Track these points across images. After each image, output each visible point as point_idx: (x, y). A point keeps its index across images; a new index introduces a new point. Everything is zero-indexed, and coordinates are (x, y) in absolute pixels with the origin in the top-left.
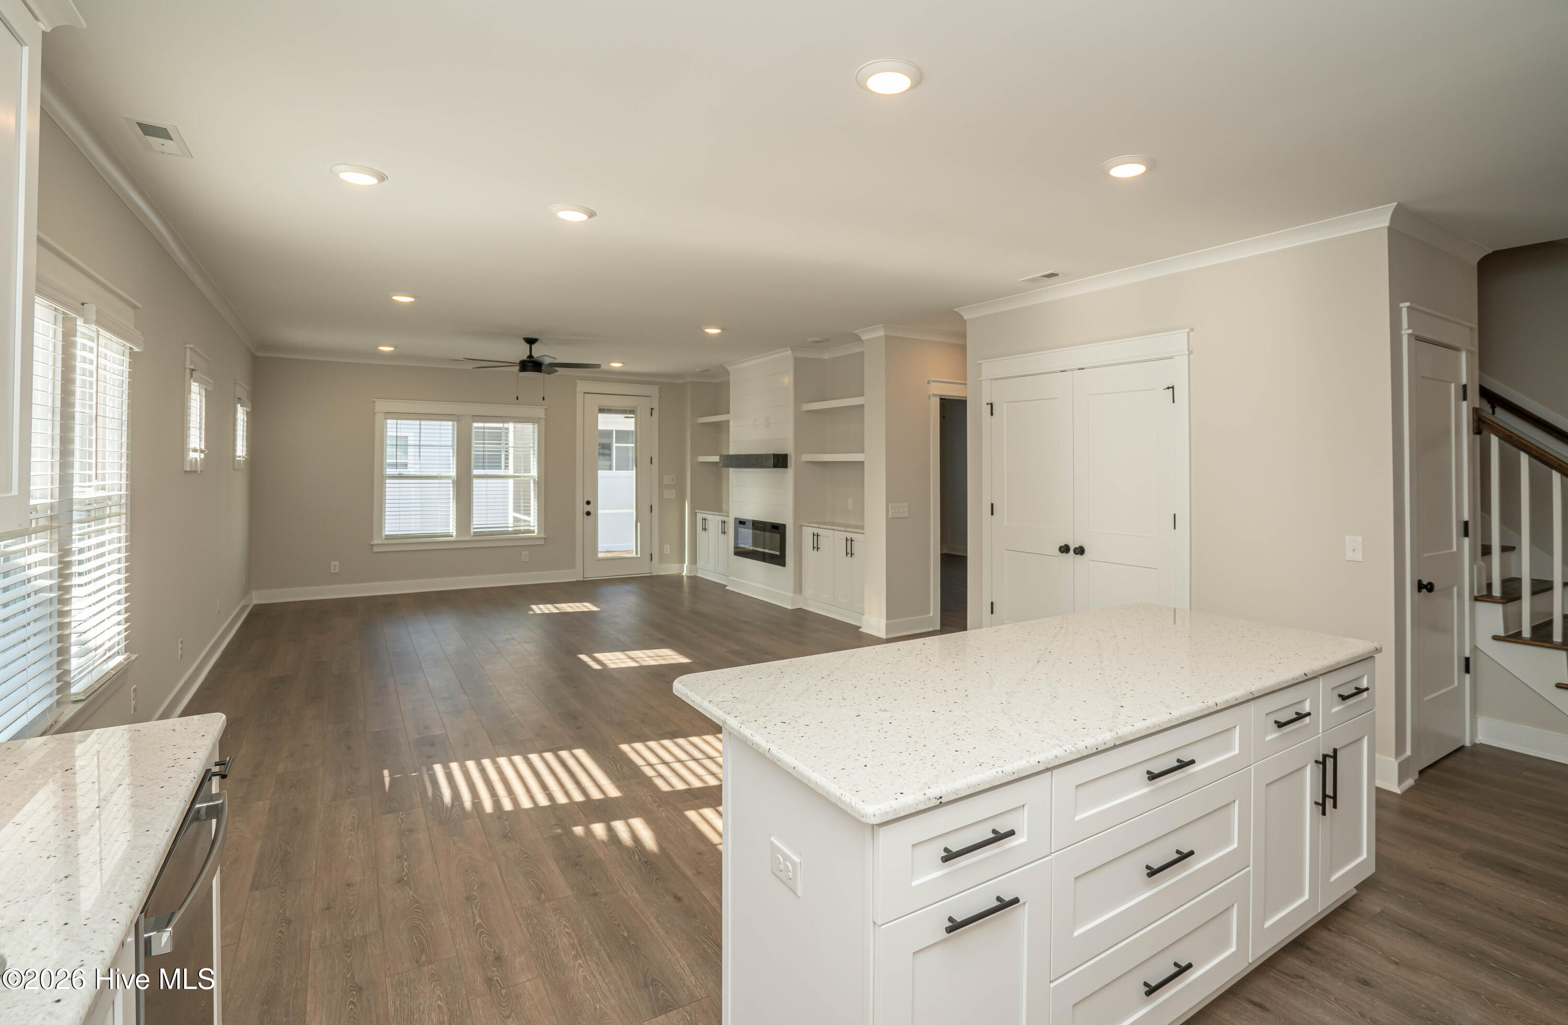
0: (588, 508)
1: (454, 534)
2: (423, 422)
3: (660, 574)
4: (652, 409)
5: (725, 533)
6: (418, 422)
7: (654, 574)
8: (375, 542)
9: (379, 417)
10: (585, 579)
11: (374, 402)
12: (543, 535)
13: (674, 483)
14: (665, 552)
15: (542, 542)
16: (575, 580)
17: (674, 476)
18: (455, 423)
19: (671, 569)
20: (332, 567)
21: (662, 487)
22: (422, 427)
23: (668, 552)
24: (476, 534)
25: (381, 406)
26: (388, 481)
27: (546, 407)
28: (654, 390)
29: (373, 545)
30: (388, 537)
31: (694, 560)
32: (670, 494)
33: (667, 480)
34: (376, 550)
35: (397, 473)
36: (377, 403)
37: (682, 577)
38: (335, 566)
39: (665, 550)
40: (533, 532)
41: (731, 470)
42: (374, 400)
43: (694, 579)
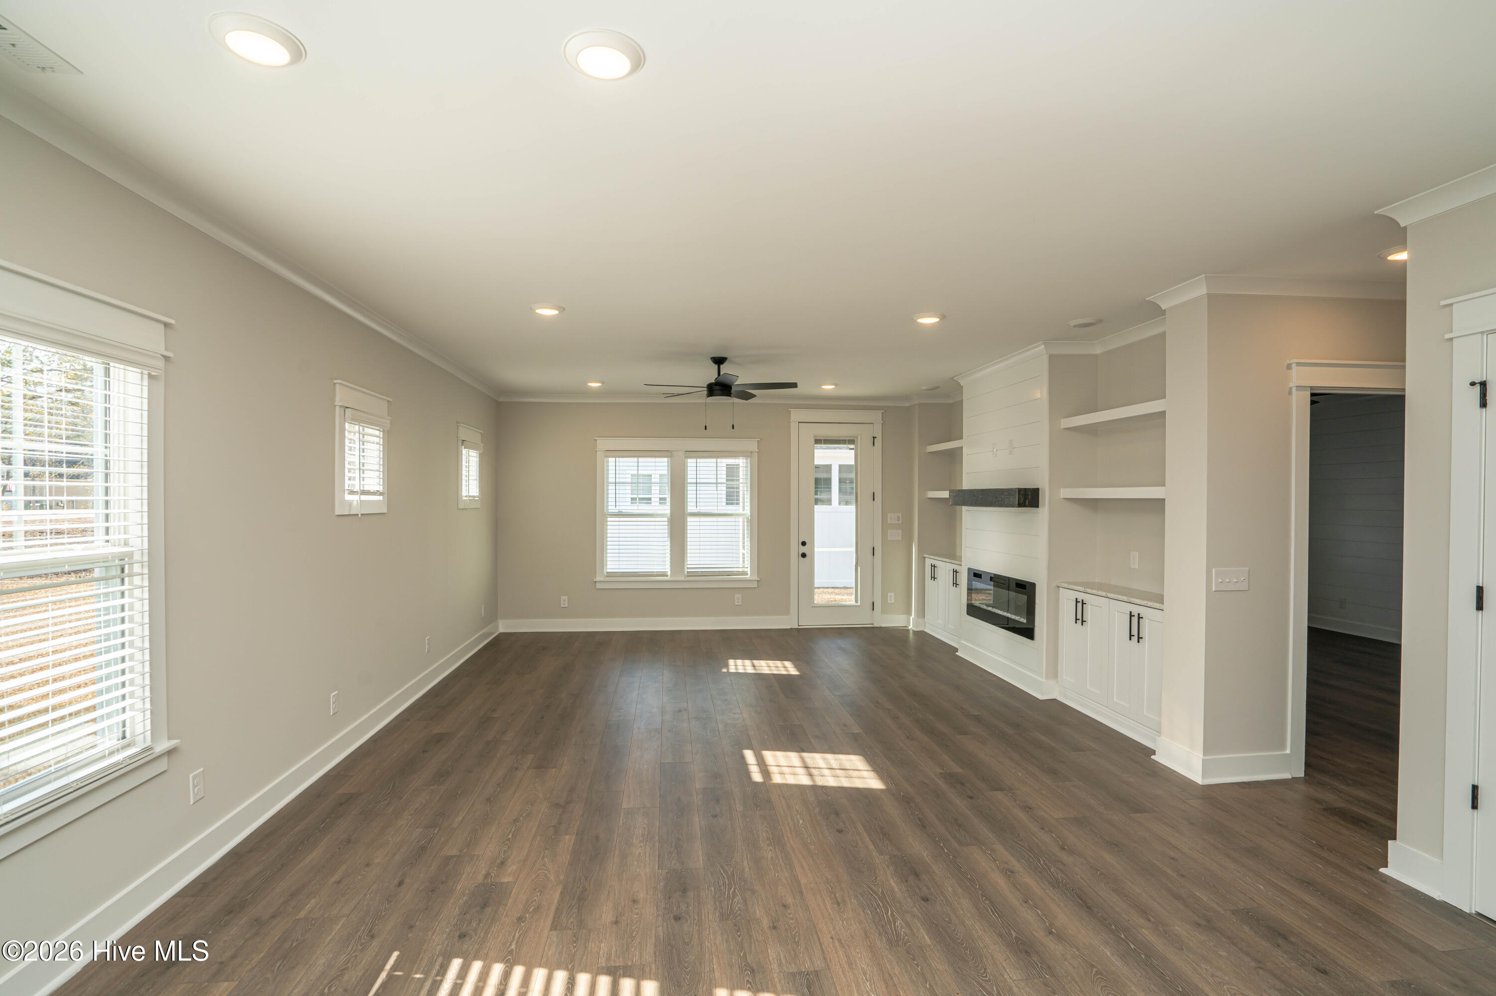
0: (803, 549)
1: (669, 574)
2: (641, 459)
3: (883, 625)
4: (874, 437)
5: (957, 585)
6: (635, 459)
7: (876, 625)
8: (598, 579)
9: (600, 455)
10: (799, 627)
11: (596, 440)
12: (756, 578)
13: (900, 522)
14: (889, 601)
15: (756, 586)
16: (789, 627)
17: (900, 515)
18: (669, 459)
19: (895, 621)
20: (562, 602)
21: (885, 527)
22: (640, 464)
23: (893, 601)
24: (690, 574)
25: (603, 444)
26: (609, 519)
27: (759, 440)
28: (876, 417)
29: (596, 582)
30: (610, 575)
31: (922, 613)
32: (895, 535)
33: (892, 518)
34: (599, 586)
35: (617, 512)
36: (598, 441)
37: (908, 630)
38: (564, 601)
39: (889, 598)
40: (745, 573)
41: (964, 508)
42: (597, 438)
43: (921, 635)
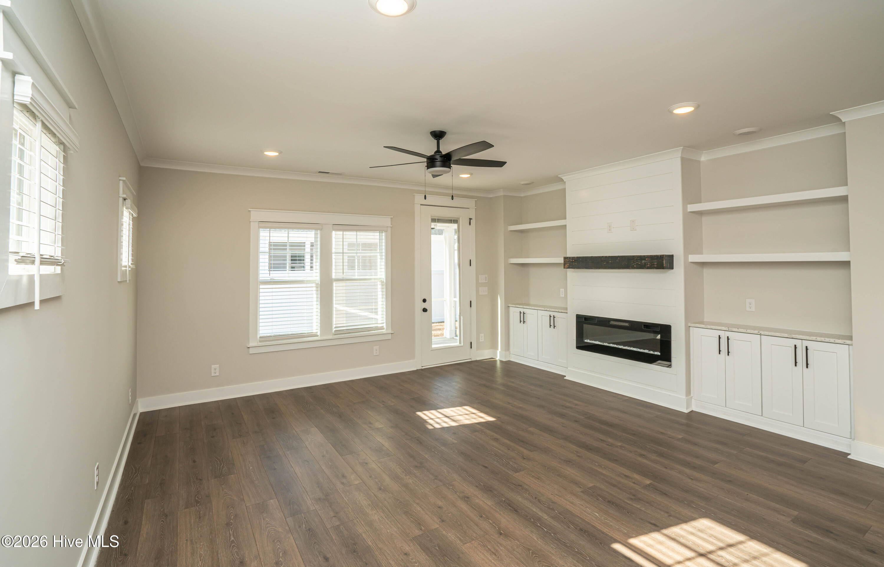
0: (425, 305)
1: (319, 334)
2: (291, 231)
3: (478, 359)
4: (470, 219)
5: (554, 327)
6: (287, 231)
7: (474, 359)
8: (251, 344)
9: (254, 226)
10: (423, 368)
11: (250, 211)
12: (390, 331)
13: (487, 282)
14: (481, 341)
15: (389, 337)
16: (415, 369)
17: (487, 276)
18: (319, 231)
19: (484, 355)
20: (213, 371)
21: (478, 285)
22: (290, 235)
23: (483, 340)
24: (338, 332)
25: (256, 215)
26: (261, 287)
27: (392, 217)
28: (471, 203)
29: (249, 348)
30: (263, 339)
31: (507, 346)
32: (484, 291)
33: (482, 279)
34: (251, 351)
35: (269, 279)
36: (251, 212)
37: (496, 361)
38: (215, 369)
39: (481, 338)
40: (382, 328)
42: (249, 210)
